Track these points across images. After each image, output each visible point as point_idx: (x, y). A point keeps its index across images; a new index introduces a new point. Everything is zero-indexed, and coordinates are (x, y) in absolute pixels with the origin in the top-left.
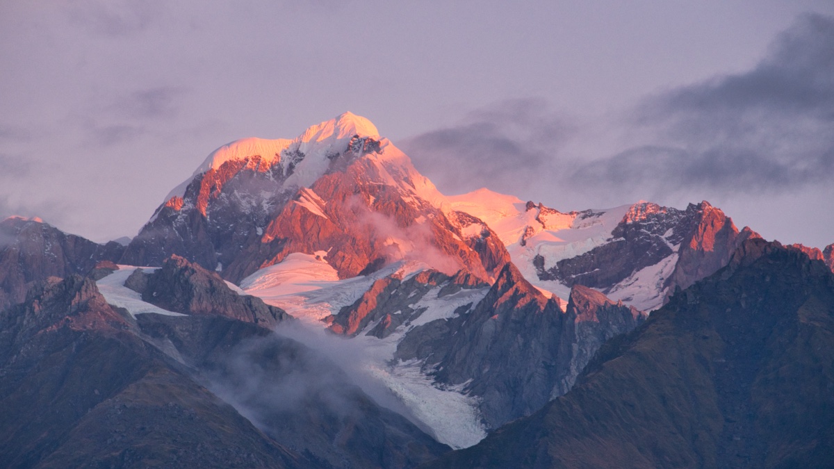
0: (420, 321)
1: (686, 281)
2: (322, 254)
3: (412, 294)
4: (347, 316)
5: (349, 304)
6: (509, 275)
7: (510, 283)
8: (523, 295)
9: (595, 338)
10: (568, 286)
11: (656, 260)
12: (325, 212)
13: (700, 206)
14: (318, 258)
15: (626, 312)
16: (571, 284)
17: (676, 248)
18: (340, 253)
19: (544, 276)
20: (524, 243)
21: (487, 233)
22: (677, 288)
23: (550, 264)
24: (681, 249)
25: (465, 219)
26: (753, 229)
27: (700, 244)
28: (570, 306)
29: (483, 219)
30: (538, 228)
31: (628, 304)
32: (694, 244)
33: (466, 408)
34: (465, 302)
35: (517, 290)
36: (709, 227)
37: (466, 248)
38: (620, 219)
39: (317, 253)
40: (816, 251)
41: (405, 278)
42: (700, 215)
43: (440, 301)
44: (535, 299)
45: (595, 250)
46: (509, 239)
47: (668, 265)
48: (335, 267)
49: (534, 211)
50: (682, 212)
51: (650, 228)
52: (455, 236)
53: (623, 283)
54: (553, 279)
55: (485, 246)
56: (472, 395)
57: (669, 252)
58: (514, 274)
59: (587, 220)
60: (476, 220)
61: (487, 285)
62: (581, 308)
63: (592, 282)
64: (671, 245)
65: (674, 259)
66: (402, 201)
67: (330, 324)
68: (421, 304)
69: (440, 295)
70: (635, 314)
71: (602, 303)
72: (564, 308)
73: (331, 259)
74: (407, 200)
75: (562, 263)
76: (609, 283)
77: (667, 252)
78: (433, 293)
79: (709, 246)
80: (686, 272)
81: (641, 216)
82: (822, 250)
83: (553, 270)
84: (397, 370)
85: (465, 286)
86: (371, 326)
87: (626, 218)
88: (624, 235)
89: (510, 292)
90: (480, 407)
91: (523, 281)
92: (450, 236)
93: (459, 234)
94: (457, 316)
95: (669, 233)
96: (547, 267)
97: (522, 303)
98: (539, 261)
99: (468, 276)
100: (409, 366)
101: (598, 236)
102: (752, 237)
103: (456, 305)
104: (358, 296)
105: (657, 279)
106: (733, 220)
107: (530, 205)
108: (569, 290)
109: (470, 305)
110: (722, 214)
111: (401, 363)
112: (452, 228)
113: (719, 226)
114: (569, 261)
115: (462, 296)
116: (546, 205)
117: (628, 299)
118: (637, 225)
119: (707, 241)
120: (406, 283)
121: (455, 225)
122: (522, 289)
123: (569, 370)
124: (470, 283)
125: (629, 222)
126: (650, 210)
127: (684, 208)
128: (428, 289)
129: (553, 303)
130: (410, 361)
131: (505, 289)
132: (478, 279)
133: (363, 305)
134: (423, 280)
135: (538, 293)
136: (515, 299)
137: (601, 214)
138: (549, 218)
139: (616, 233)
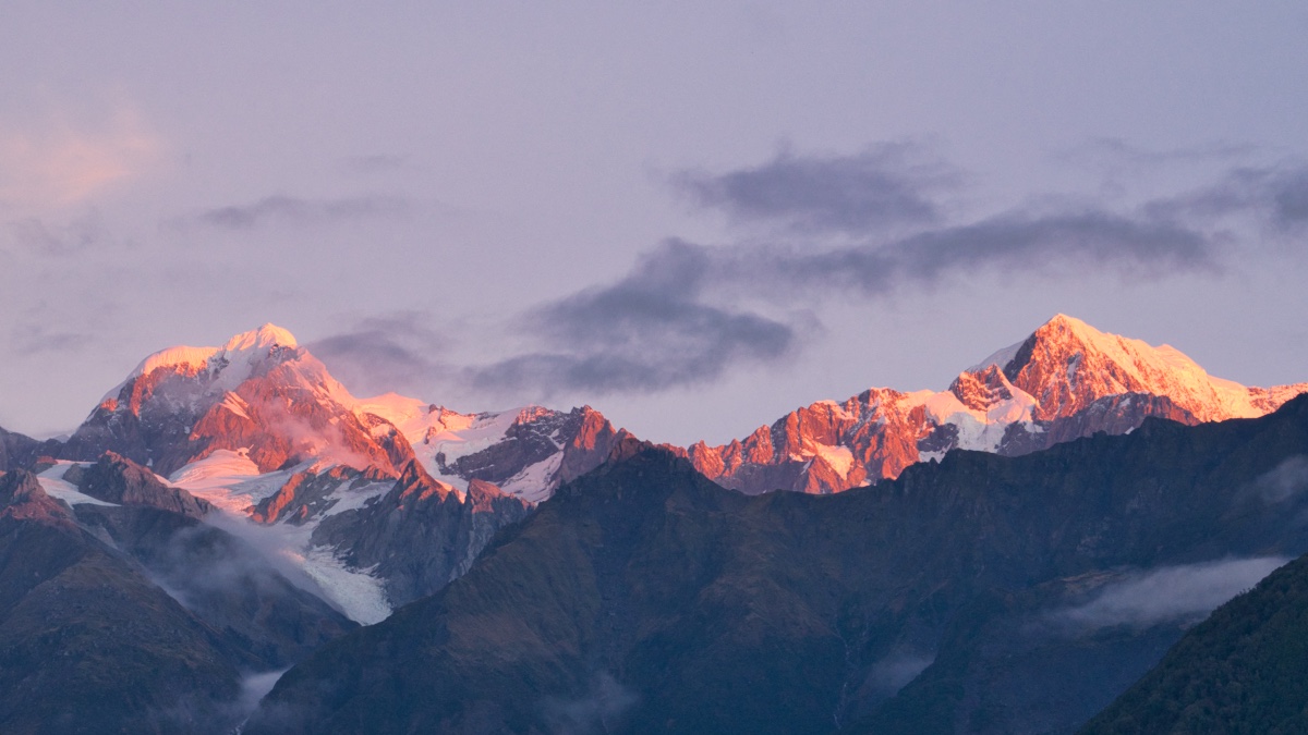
0: (333, 512)
1: (570, 476)
2: (245, 450)
3: (326, 487)
4: (267, 506)
5: (268, 496)
6: (414, 470)
7: (414, 478)
8: (426, 488)
9: (490, 527)
10: (466, 479)
11: (543, 457)
12: (248, 413)
13: (582, 410)
14: (240, 454)
15: (518, 503)
16: (469, 478)
17: (562, 447)
18: (261, 450)
19: (445, 471)
20: (427, 442)
21: (394, 433)
22: (562, 481)
23: (450, 461)
24: (566, 447)
25: (374, 419)
26: (627, 430)
27: (583, 443)
28: (468, 497)
29: (391, 419)
30: (440, 428)
31: (519, 496)
32: (577, 443)
33: (374, 589)
34: (373, 494)
35: (421, 484)
36: (591, 428)
37: (374, 446)
38: (513, 421)
39: (239, 450)
40: (682, 450)
41: (319, 472)
42: (583, 418)
43: (352, 494)
44: (436, 492)
45: (491, 448)
46: (414, 438)
47: (554, 462)
48: (256, 462)
49: (436, 413)
50: (568, 415)
51: (539, 428)
52: (365, 435)
53: (514, 478)
54: (453, 474)
55: (393, 446)
56: (379, 577)
57: (555, 450)
58: (418, 469)
59: (484, 421)
60: (384, 421)
61: (394, 479)
62: (478, 499)
63: (487, 476)
64: (557, 444)
65: (559, 456)
66: (317, 404)
67: (251, 514)
68: (334, 496)
69: (351, 488)
70: (525, 505)
71: (496, 495)
72: (462, 499)
73: (252, 456)
74: (322, 402)
75: (461, 460)
76: (503, 477)
77: (553, 450)
78: (346, 486)
79: (590, 445)
80: (570, 468)
81: (530, 418)
82: (686, 448)
83: (453, 466)
84: (312, 555)
85: (374, 479)
86: (289, 515)
87: (518, 419)
88: (517, 435)
89: (415, 485)
90: (386, 588)
91: (426, 475)
92: (361, 435)
93: (369, 433)
94: (367, 506)
95: (556, 433)
96: (448, 463)
97: (425, 495)
98: (441, 458)
99: (377, 470)
100: (323, 551)
101: (494, 436)
102: (627, 437)
103: (367, 496)
104: (276, 489)
105: (545, 473)
106: (611, 422)
107: (432, 408)
108: (467, 483)
109: (378, 497)
110: (602, 417)
111: (315, 548)
112: (362, 428)
113: (599, 427)
114: (467, 457)
115: (371, 488)
116: (447, 408)
117: (519, 492)
118: (527, 426)
119: (588, 440)
120: (321, 477)
121: (365, 425)
122: (426, 482)
123: (466, 555)
124: (379, 477)
125: (521, 423)
126: (539, 413)
127: (569, 411)
128: (340, 482)
129: (452, 495)
130: (322, 547)
131: (410, 482)
132: (385, 474)
133: (281, 496)
134: (336, 475)
135: (440, 486)
136: (418, 491)
137: (496, 416)
138: (449, 419)
139: (509, 433)
